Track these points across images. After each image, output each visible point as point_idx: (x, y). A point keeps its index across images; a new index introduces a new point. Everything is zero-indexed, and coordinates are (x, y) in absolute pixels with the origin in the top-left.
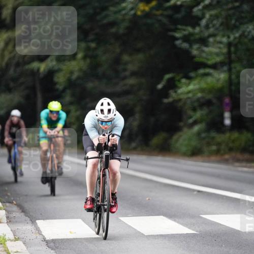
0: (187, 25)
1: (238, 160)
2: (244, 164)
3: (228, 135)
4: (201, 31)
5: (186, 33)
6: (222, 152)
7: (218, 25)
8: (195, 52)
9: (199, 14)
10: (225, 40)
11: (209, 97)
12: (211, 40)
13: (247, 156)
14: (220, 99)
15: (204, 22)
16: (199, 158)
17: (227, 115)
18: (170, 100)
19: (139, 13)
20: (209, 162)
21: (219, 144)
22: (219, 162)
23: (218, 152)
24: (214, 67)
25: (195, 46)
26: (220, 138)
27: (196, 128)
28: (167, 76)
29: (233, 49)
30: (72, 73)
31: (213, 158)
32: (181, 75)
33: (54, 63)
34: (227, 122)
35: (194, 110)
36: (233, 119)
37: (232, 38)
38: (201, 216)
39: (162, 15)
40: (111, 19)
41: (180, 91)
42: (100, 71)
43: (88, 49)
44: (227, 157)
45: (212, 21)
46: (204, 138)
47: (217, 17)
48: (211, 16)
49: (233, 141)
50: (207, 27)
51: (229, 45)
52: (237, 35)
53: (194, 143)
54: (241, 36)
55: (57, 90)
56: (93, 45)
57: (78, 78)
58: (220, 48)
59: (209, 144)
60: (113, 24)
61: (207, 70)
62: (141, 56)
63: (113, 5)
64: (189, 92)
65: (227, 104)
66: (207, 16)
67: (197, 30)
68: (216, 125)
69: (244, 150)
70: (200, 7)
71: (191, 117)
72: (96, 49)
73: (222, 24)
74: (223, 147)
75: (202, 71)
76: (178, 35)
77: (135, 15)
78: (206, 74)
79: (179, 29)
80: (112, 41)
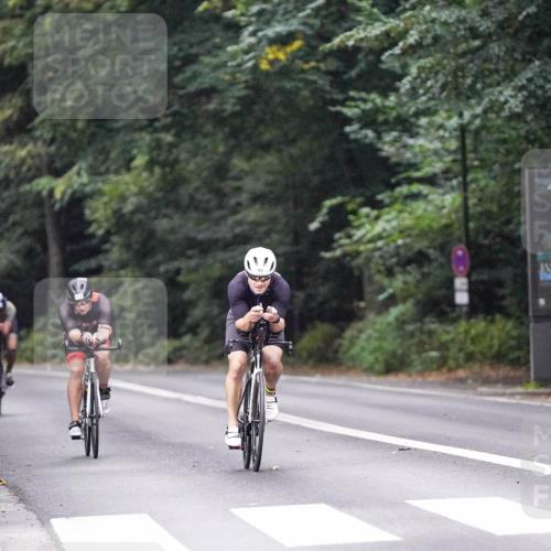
0: (368, 92)
1: (487, 381)
2: (499, 389)
3: (463, 325)
4: (401, 104)
5: (369, 106)
6: (451, 363)
7: (436, 90)
8: (388, 150)
9: (396, 66)
10: (454, 122)
11: (422, 245)
12: (423, 121)
13: (504, 371)
14: (444, 248)
15: (405, 85)
16: (402, 377)
17: (461, 283)
18: (338, 253)
19: (264, 66)
20: (423, 385)
21: (443, 347)
22: (444, 385)
23: (441, 364)
24: (431, 181)
25: (388, 137)
26: (445, 332)
27: (395, 312)
28: (328, 203)
29: (468, 141)
30: (123, 198)
31: (433, 377)
32: (359, 200)
33: (85, 179)
34: (462, 298)
35: (390, 273)
36: (472, 291)
37: (467, 115)
38: (410, 502)
39: (317, 69)
40: (206, 81)
41: (358, 234)
42: (184, 192)
43: (157, 146)
44: (461, 373)
45: (424, 82)
46: (412, 335)
47: (433, 71)
48: (421, 69)
49: (473, 341)
50: (413, 93)
51: (463, 129)
52: (479, 110)
53: (391, 344)
54: (485, 112)
55: (93, 236)
56: (168, 138)
57: (138, 210)
58: (442, 139)
59: (421, 346)
60: (208, 93)
61: (415, 188)
62: (271, 159)
63: (209, 53)
64: (379, 237)
65: (460, 260)
66: (414, 71)
67: (393, 98)
68: (437, 305)
69: (499, 358)
70: (397, 50)
71: (382, 290)
72: (172, 146)
73: (443, 87)
74: (453, 351)
75: (404, 189)
76: (349, 112)
77: (256, 67)
78: (415, 197)
79: (353, 99)
80: (209, 128)
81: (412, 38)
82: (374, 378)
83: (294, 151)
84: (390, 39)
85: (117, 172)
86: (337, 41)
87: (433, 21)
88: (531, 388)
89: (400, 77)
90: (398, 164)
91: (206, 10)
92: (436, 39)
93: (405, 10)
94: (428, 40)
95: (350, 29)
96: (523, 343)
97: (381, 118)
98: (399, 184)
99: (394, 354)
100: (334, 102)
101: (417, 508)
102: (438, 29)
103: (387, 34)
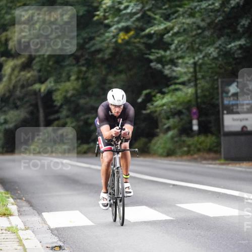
0: (159, 49)
1: (205, 159)
2: (210, 162)
3: (196, 138)
4: (171, 54)
5: (159, 55)
6: (192, 152)
7: (185, 49)
8: (167, 72)
9: (169, 40)
10: (192, 61)
11: (180, 108)
12: (180, 61)
13: (212, 155)
14: (189, 109)
15: (173, 47)
16: (173, 158)
17: (195, 122)
18: (148, 111)
19: (120, 41)
20: (181, 161)
21: (189, 146)
22: (190, 161)
23: (188, 153)
24: (183, 83)
25: (167, 67)
26: (189, 141)
27: (170, 133)
28: (145, 92)
29: (198, 68)
30: (67, 91)
31: (185, 158)
32: (156, 91)
33: (52, 84)
34: (195, 128)
35: (168, 118)
36: (199, 124)
37: (197, 58)
38: (177, 205)
39: (139, 42)
40: (98, 47)
41: (156, 104)
42: (90, 89)
43: (80, 72)
44: (196, 156)
45: (180, 46)
46: (177, 142)
47: (183, 42)
48: (179, 41)
49: (200, 144)
50: (176, 50)
51: (195, 64)
52: (201, 56)
53: (169, 145)
54: (204, 57)
55: (56, 106)
56: (84, 69)
57: (73, 95)
58: (187, 68)
59: (181, 147)
60: (99, 51)
61: (177, 86)
62: (123, 76)
63: (98, 36)
64: (164, 105)
65: (195, 114)
66: (176, 42)
67: (168, 53)
68: (186, 130)
69: (210, 150)
70: (170, 34)
71: (165, 124)
72: (86, 72)
73: (188, 48)
74: (192, 148)
75: (173, 87)
76: (152, 57)
77: (116, 42)
78: (177, 90)
79: (153, 53)
80: (99, 65)
81: (176, 29)
82: (163, 158)
83: (132, 73)
84: (167, 30)
85: (65, 82)
86: (147, 31)
87: (183, 23)
88: (222, 161)
89: (171, 44)
90: (171, 77)
91: (97, 20)
92: (185, 30)
93: (173, 19)
94: (182, 30)
95: (152, 26)
96: (219, 144)
97: (164, 60)
98: (171, 85)
99: (170, 149)
100: (146, 54)
101: (180, 207)
102: (185, 26)
103: (166, 28)
